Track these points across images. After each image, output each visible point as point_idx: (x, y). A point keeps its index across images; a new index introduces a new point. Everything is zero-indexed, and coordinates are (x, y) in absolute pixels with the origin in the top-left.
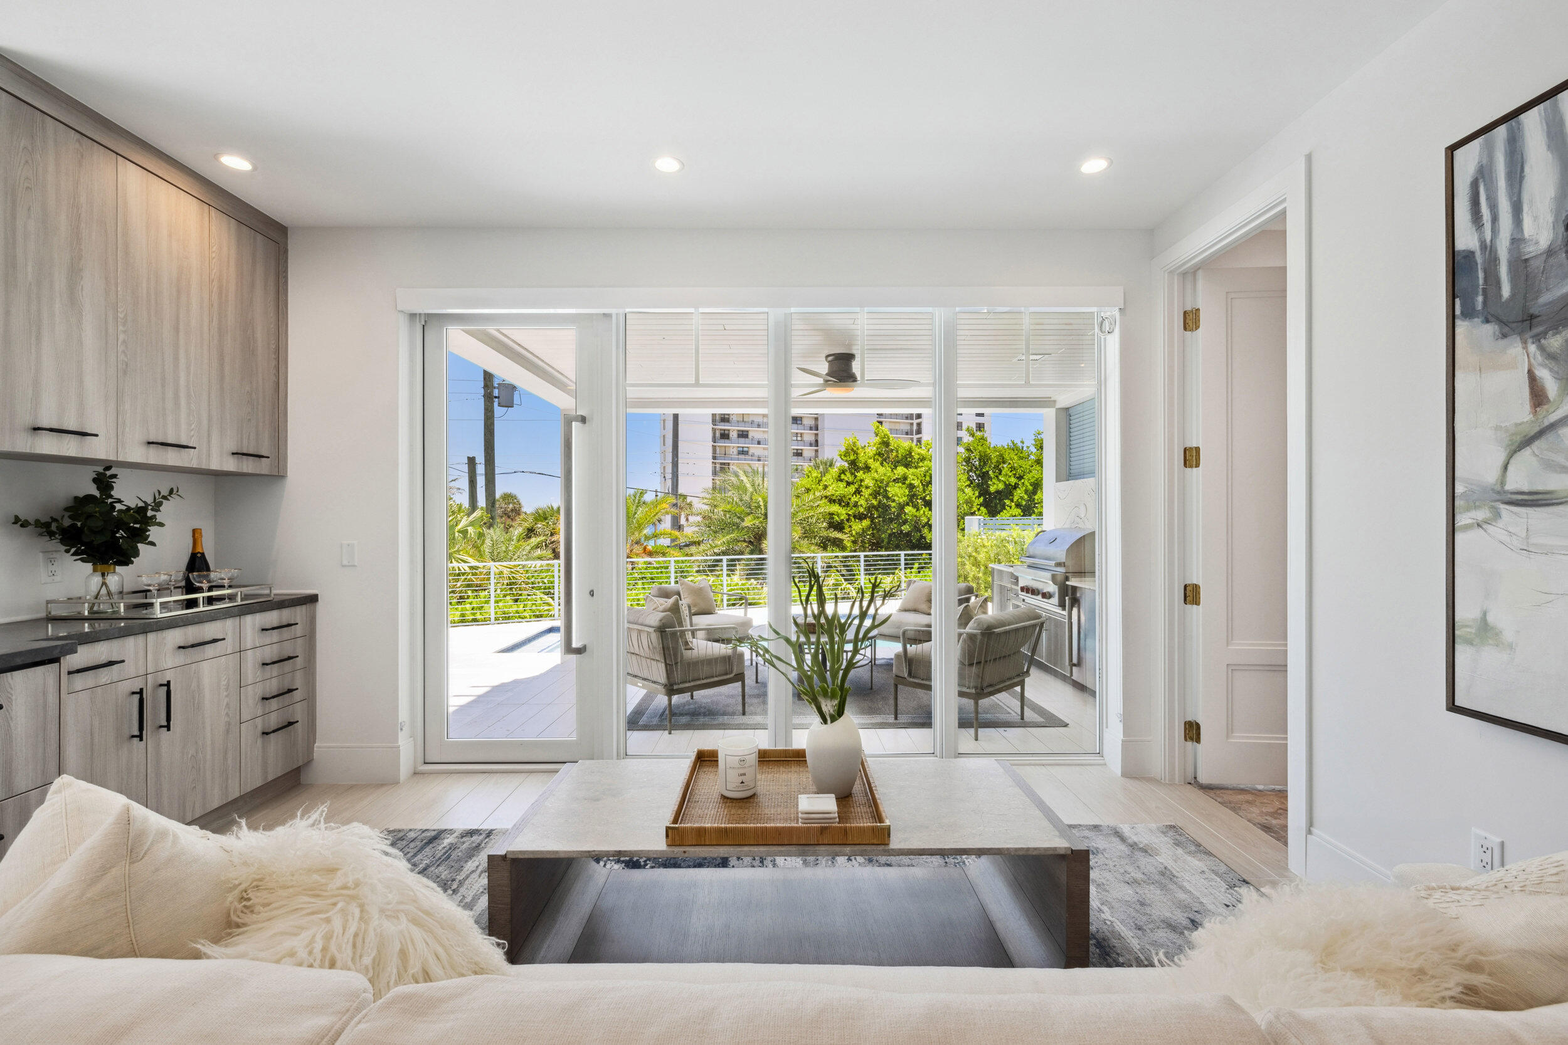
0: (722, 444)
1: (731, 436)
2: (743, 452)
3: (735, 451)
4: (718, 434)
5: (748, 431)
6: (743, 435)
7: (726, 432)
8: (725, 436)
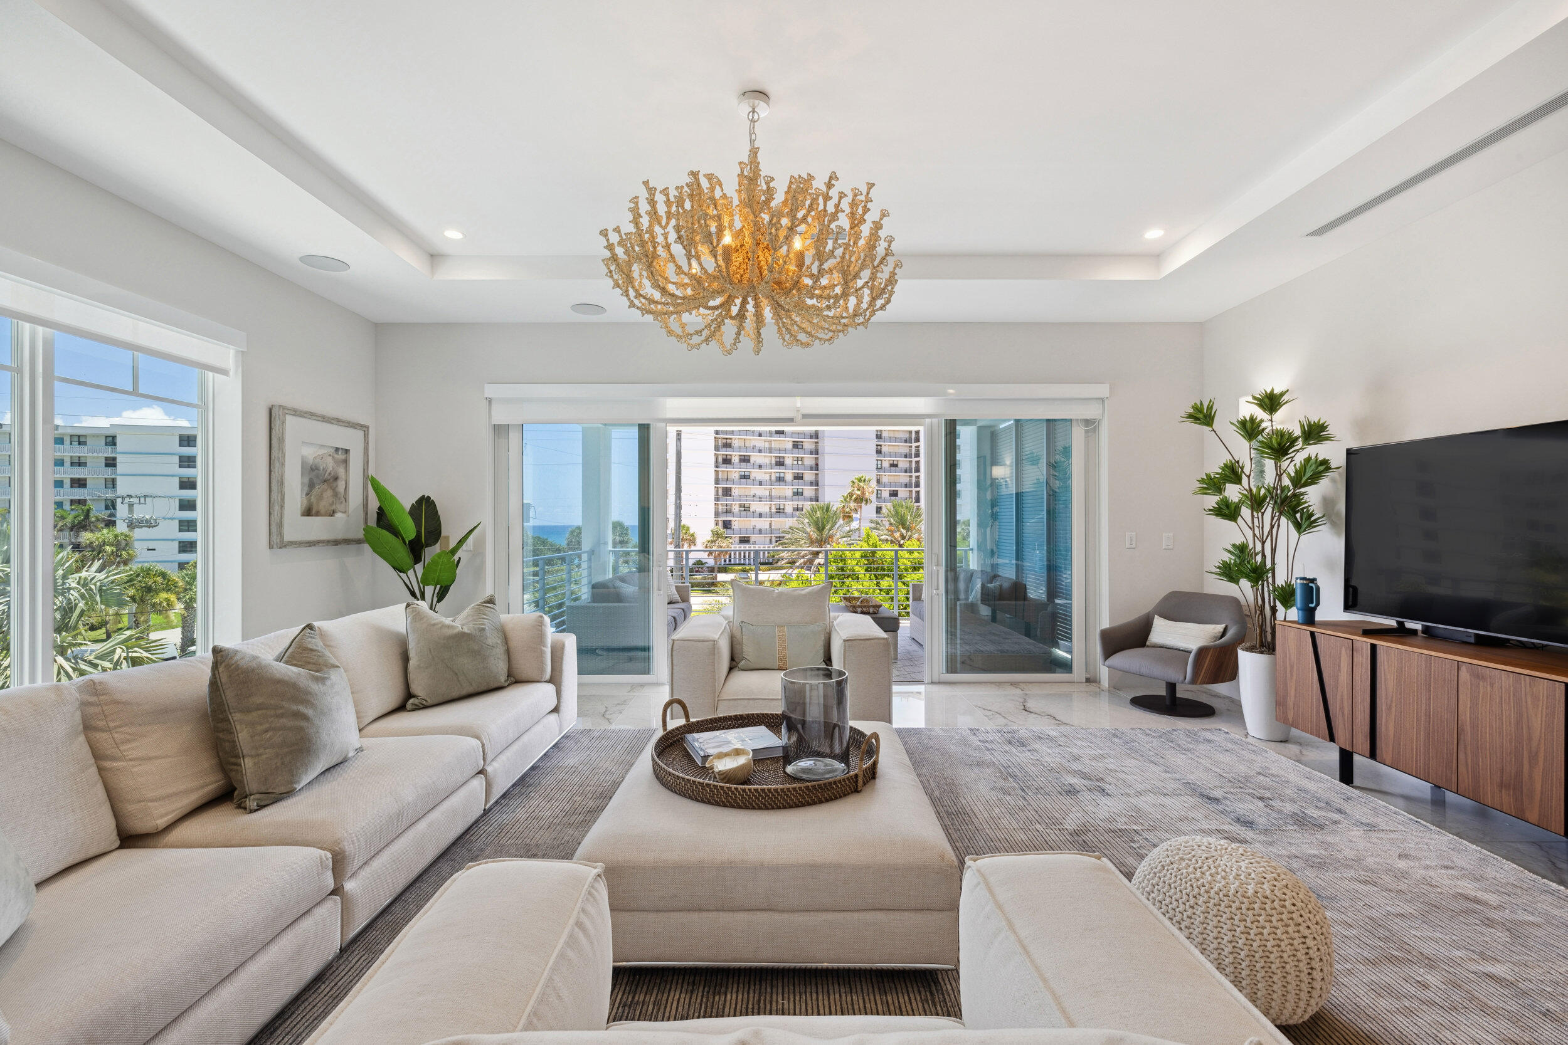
0: (724, 468)
1: (733, 461)
2: (745, 477)
3: (737, 476)
4: (720, 460)
5: (749, 456)
6: (745, 460)
7: (728, 457)
8: (727, 461)
